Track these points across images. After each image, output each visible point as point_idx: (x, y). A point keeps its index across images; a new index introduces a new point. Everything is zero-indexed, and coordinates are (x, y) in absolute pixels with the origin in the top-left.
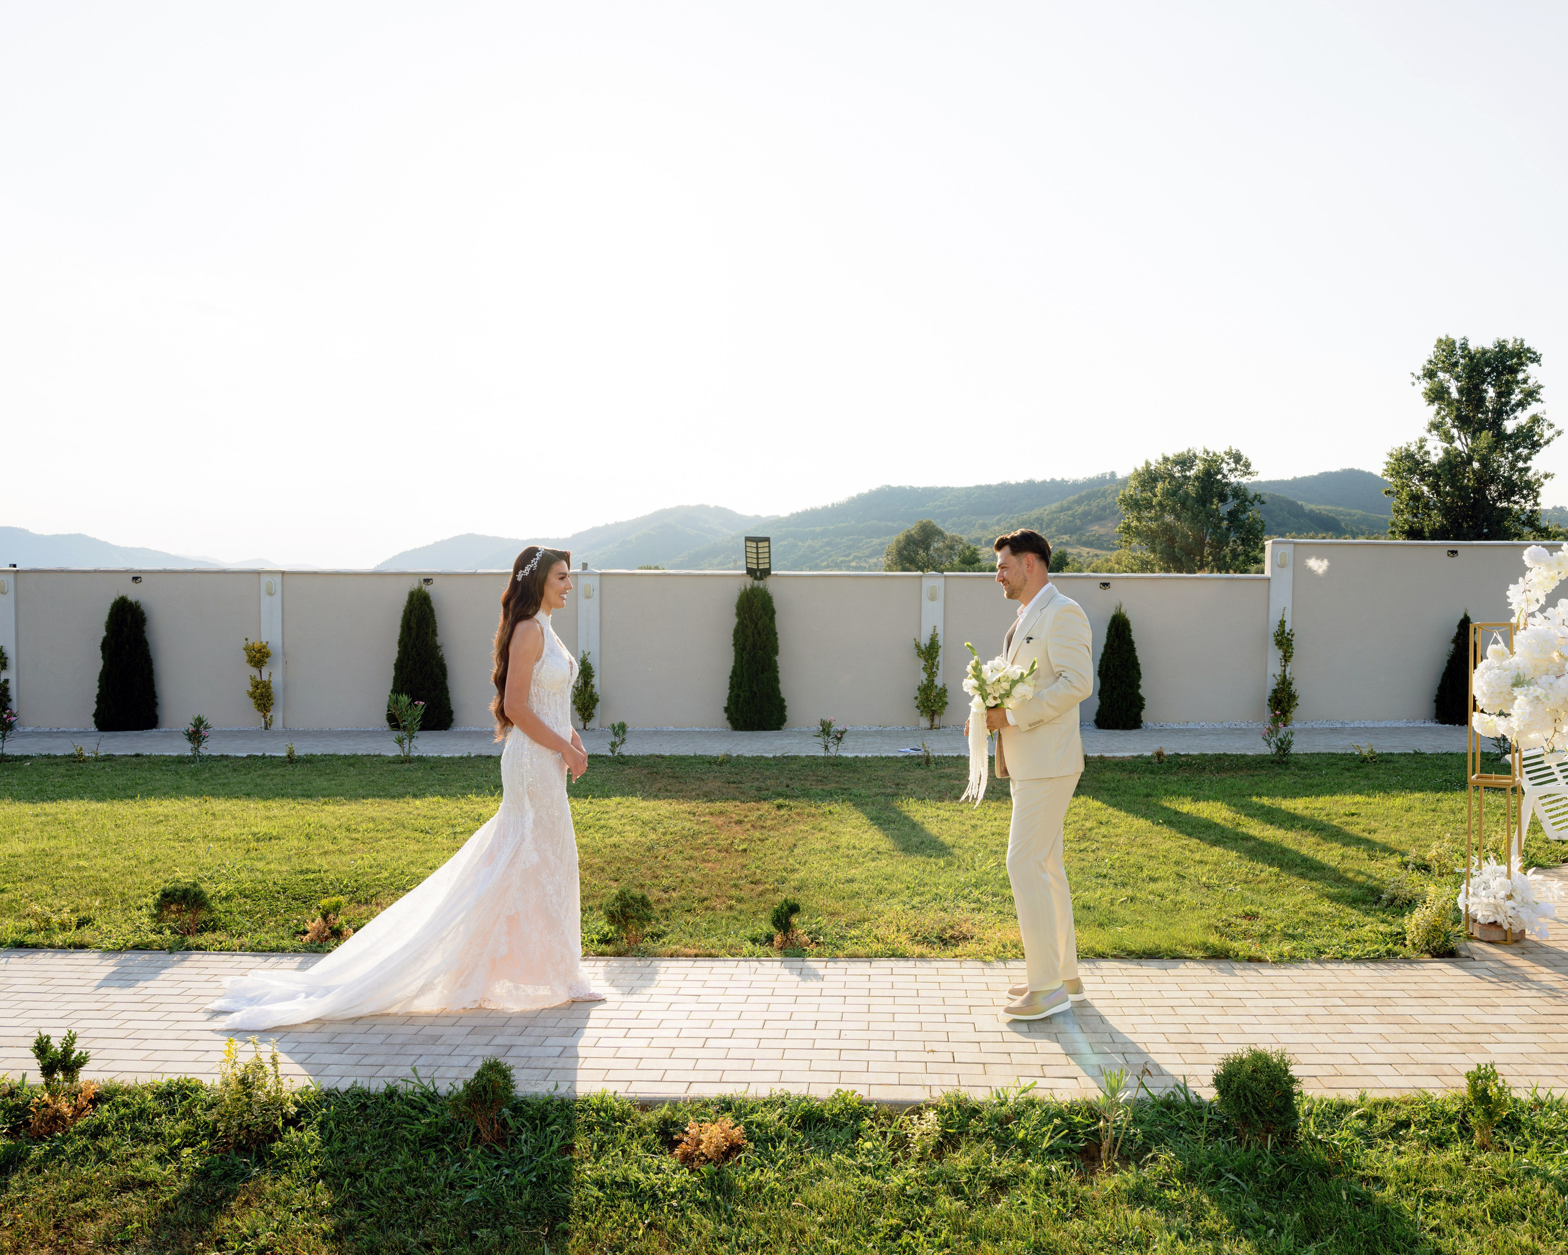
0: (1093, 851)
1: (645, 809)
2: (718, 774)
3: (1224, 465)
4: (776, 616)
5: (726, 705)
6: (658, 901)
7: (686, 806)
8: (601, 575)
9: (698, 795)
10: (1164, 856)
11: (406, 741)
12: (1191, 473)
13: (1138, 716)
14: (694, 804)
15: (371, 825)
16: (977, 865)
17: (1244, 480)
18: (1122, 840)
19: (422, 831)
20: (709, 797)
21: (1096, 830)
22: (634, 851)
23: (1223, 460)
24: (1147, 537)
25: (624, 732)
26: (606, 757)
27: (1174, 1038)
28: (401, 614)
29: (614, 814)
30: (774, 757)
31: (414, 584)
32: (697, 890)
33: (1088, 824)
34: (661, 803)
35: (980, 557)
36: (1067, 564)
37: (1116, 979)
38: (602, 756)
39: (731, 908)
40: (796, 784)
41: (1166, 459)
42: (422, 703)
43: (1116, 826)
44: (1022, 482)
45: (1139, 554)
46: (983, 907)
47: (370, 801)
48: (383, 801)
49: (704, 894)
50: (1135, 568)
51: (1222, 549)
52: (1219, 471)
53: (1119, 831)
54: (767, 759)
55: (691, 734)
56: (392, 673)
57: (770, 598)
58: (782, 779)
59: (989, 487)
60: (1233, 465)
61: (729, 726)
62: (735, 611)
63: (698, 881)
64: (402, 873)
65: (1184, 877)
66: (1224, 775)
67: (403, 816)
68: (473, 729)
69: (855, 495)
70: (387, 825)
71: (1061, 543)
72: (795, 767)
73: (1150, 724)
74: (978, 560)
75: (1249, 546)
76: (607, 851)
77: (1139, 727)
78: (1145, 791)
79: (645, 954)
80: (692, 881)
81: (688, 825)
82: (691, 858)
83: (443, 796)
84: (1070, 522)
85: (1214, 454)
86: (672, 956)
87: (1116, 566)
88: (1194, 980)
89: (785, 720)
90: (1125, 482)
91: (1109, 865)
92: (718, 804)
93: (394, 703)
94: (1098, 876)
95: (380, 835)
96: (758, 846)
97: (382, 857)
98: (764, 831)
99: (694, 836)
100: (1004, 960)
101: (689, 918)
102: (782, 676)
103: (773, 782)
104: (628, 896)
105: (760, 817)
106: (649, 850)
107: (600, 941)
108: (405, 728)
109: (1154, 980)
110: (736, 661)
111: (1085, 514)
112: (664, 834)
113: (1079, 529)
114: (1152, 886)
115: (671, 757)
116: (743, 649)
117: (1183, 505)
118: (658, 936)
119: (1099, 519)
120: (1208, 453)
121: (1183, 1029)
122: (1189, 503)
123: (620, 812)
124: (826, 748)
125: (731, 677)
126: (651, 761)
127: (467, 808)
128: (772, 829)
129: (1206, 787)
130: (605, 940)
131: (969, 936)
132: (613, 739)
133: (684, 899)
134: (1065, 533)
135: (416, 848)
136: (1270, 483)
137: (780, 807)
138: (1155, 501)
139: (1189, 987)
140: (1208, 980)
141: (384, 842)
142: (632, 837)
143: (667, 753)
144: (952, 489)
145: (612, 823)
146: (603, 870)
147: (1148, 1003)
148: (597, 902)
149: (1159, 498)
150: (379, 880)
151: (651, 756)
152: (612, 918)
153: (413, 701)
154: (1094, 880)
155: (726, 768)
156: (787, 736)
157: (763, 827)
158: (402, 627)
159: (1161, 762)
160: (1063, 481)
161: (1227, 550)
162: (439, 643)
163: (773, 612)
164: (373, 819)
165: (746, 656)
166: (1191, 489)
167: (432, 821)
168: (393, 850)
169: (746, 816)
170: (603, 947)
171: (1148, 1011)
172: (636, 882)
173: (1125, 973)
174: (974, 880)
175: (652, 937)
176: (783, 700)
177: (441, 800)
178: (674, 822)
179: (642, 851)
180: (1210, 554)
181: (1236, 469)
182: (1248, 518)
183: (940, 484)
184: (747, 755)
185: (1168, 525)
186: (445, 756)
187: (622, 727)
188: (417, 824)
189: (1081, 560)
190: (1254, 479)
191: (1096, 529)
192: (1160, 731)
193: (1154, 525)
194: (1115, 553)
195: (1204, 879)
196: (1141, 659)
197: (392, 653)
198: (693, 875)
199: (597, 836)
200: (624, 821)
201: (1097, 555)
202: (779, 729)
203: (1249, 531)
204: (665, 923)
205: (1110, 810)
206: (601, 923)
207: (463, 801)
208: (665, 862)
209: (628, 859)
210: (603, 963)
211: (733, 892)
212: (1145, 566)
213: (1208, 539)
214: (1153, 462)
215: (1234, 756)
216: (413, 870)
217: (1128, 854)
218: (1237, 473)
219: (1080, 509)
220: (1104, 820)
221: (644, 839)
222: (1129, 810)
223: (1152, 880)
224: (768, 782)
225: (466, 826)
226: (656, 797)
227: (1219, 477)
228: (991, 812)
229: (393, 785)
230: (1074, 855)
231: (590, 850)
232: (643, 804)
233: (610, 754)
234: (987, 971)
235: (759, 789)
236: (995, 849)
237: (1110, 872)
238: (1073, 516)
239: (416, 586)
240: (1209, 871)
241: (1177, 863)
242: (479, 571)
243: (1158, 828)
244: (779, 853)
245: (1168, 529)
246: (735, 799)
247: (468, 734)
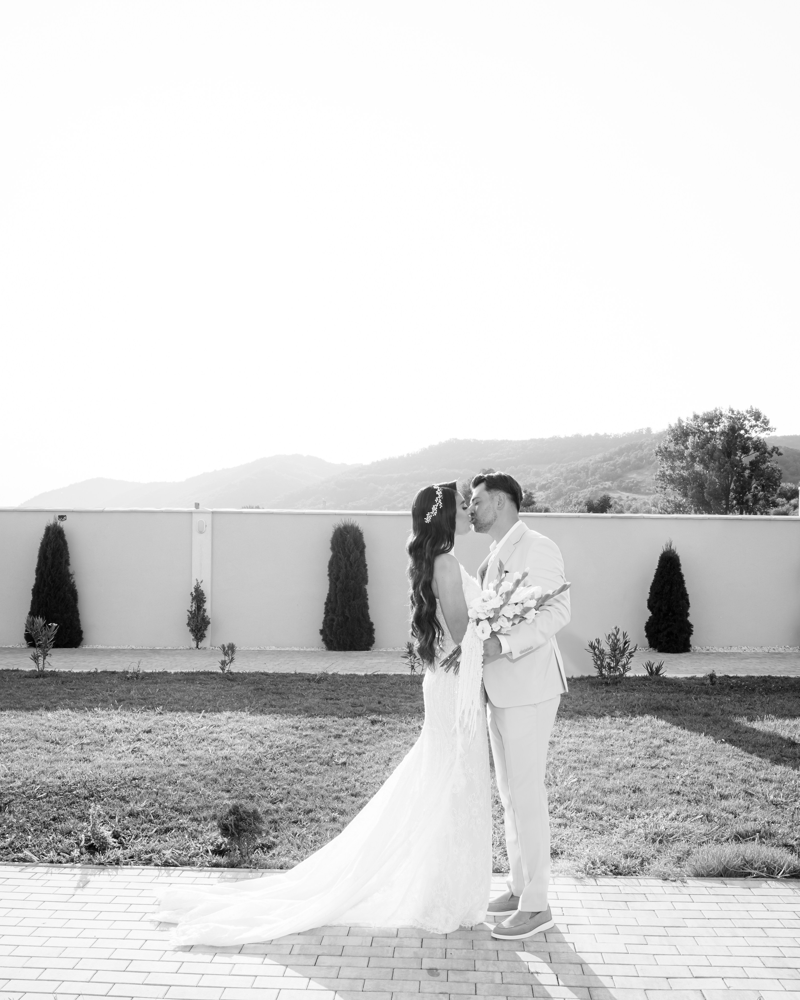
0: (664, 768)
1: (252, 723)
2: (316, 691)
3: (746, 422)
4: (367, 550)
5: (321, 628)
6: (267, 812)
7: (290, 721)
8: (213, 513)
9: (300, 710)
10: (731, 774)
11: (41, 658)
12: (717, 429)
13: (687, 640)
14: (296, 718)
15: (7, 736)
16: (558, 780)
17: (763, 436)
18: (690, 758)
19: (52, 742)
20: (309, 712)
21: (664, 748)
22: (244, 763)
23: (745, 418)
24: (680, 484)
25: (233, 651)
26: (216, 673)
27: (770, 962)
28: (39, 545)
29: (225, 728)
30: (366, 675)
31: (50, 520)
32: (302, 802)
33: (656, 742)
34: (267, 717)
35: (535, 500)
36: (610, 506)
37: (703, 898)
38: (212, 673)
39: (334, 820)
40: (387, 701)
41: (696, 417)
42: (55, 625)
43: (683, 744)
44: (570, 436)
45: (671, 498)
46: (568, 823)
47: (7, 712)
48: (19, 713)
49: (309, 806)
50: (669, 510)
51: (744, 494)
52: (742, 427)
53: (686, 749)
54: (359, 677)
55: (291, 654)
56: (30, 597)
57: (361, 535)
58: (374, 696)
59: (542, 440)
60: (754, 422)
61: (324, 646)
62: (330, 545)
63: (303, 794)
64: (34, 782)
65: (752, 795)
66: (773, 697)
67: (36, 728)
68: (100, 647)
69: (427, 447)
70: (22, 736)
71: (604, 489)
72: (385, 685)
73: (698, 648)
74: (533, 503)
75: (769, 492)
76: (219, 763)
77: (688, 651)
78: (704, 711)
79: (258, 865)
80: (298, 793)
81: (292, 738)
82: (296, 771)
83: (72, 709)
84: (612, 470)
85: (738, 413)
86: (281, 868)
87: (653, 508)
88: (778, 900)
89: (373, 642)
90: (660, 436)
91: (680, 782)
92: (318, 719)
93: (30, 624)
94: (672, 793)
95: (15, 745)
96: (355, 759)
97: (16, 767)
98: (360, 745)
99: (298, 749)
100: (595, 876)
101: (295, 829)
102: (372, 602)
103: (366, 698)
104: (241, 810)
105: (356, 733)
106: (257, 763)
107: (215, 852)
108: (39, 646)
109: (741, 899)
110: (330, 590)
111: (625, 464)
112: (271, 747)
113: (620, 476)
114: (724, 803)
115: (274, 675)
116: (337, 579)
117: (711, 457)
118: (269, 847)
119: (637, 467)
120: (733, 412)
121: (776, 952)
122: (716, 454)
123: (231, 726)
124: (413, 667)
125: (326, 604)
126: (257, 678)
127: (93, 720)
128: (368, 743)
129: (758, 706)
130: (219, 851)
131: (559, 851)
132: (223, 658)
133: (291, 810)
134: (608, 480)
135: (46, 758)
136: (785, 437)
137: (373, 722)
138: (686, 453)
139: (775, 907)
140: (792, 900)
141: (18, 752)
142: (241, 750)
143: (270, 670)
144: (510, 442)
145: (224, 736)
146: (216, 781)
147: (739, 923)
148: (211, 812)
149: (690, 450)
150: (12, 788)
151: (257, 673)
152: (225, 830)
153: (48, 623)
154: (670, 797)
155: (324, 685)
156: (375, 656)
157: (359, 741)
158: (40, 557)
159: (713, 684)
160: (605, 435)
161: (749, 496)
162: (71, 572)
163: (364, 547)
164: (9, 730)
165: (339, 585)
166: (719, 443)
167: (62, 733)
168: (27, 760)
169: (344, 731)
170: (217, 859)
171: (740, 932)
172: (246, 794)
173: (712, 891)
174: (557, 796)
175: (262, 849)
176: (372, 624)
177: (70, 713)
178: (279, 736)
179: (250, 762)
180: (734, 499)
181: (757, 426)
182: (768, 467)
183: (500, 438)
184: (341, 673)
185: (697, 473)
186: (75, 671)
187: (232, 648)
188: (48, 735)
189: (622, 503)
190: (772, 434)
191: (634, 476)
192: (707, 654)
193: (685, 473)
194: (652, 497)
195: (772, 797)
196: (689, 591)
197: (31, 580)
198: (298, 787)
199: (210, 748)
200: (234, 734)
201: (635, 499)
202: (368, 649)
203: (768, 479)
204: (274, 834)
205: (675, 729)
206: (215, 834)
207: (90, 713)
208: (272, 775)
209: (239, 771)
210: (217, 874)
211: (336, 804)
212: (678, 508)
213: (732, 486)
214: (684, 420)
215: (779, 678)
216: (44, 779)
217: (696, 771)
218: (757, 429)
219: (621, 460)
220: (670, 738)
221: (252, 752)
222: (692, 729)
223: (723, 797)
224: (362, 699)
225: (92, 737)
226: (262, 712)
227: (742, 432)
228: (566, 729)
229: (28, 698)
230: (646, 771)
231: (204, 762)
232: (251, 718)
233: (221, 671)
234: (580, 888)
235: (354, 705)
236: (574, 765)
237: (683, 789)
238: (614, 465)
239: (52, 522)
240: (775, 789)
241: (744, 781)
242: (107, 509)
243: (721, 746)
244: (376, 767)
245: (697, 477)
246: (333, 714)
247: (95, 652)
